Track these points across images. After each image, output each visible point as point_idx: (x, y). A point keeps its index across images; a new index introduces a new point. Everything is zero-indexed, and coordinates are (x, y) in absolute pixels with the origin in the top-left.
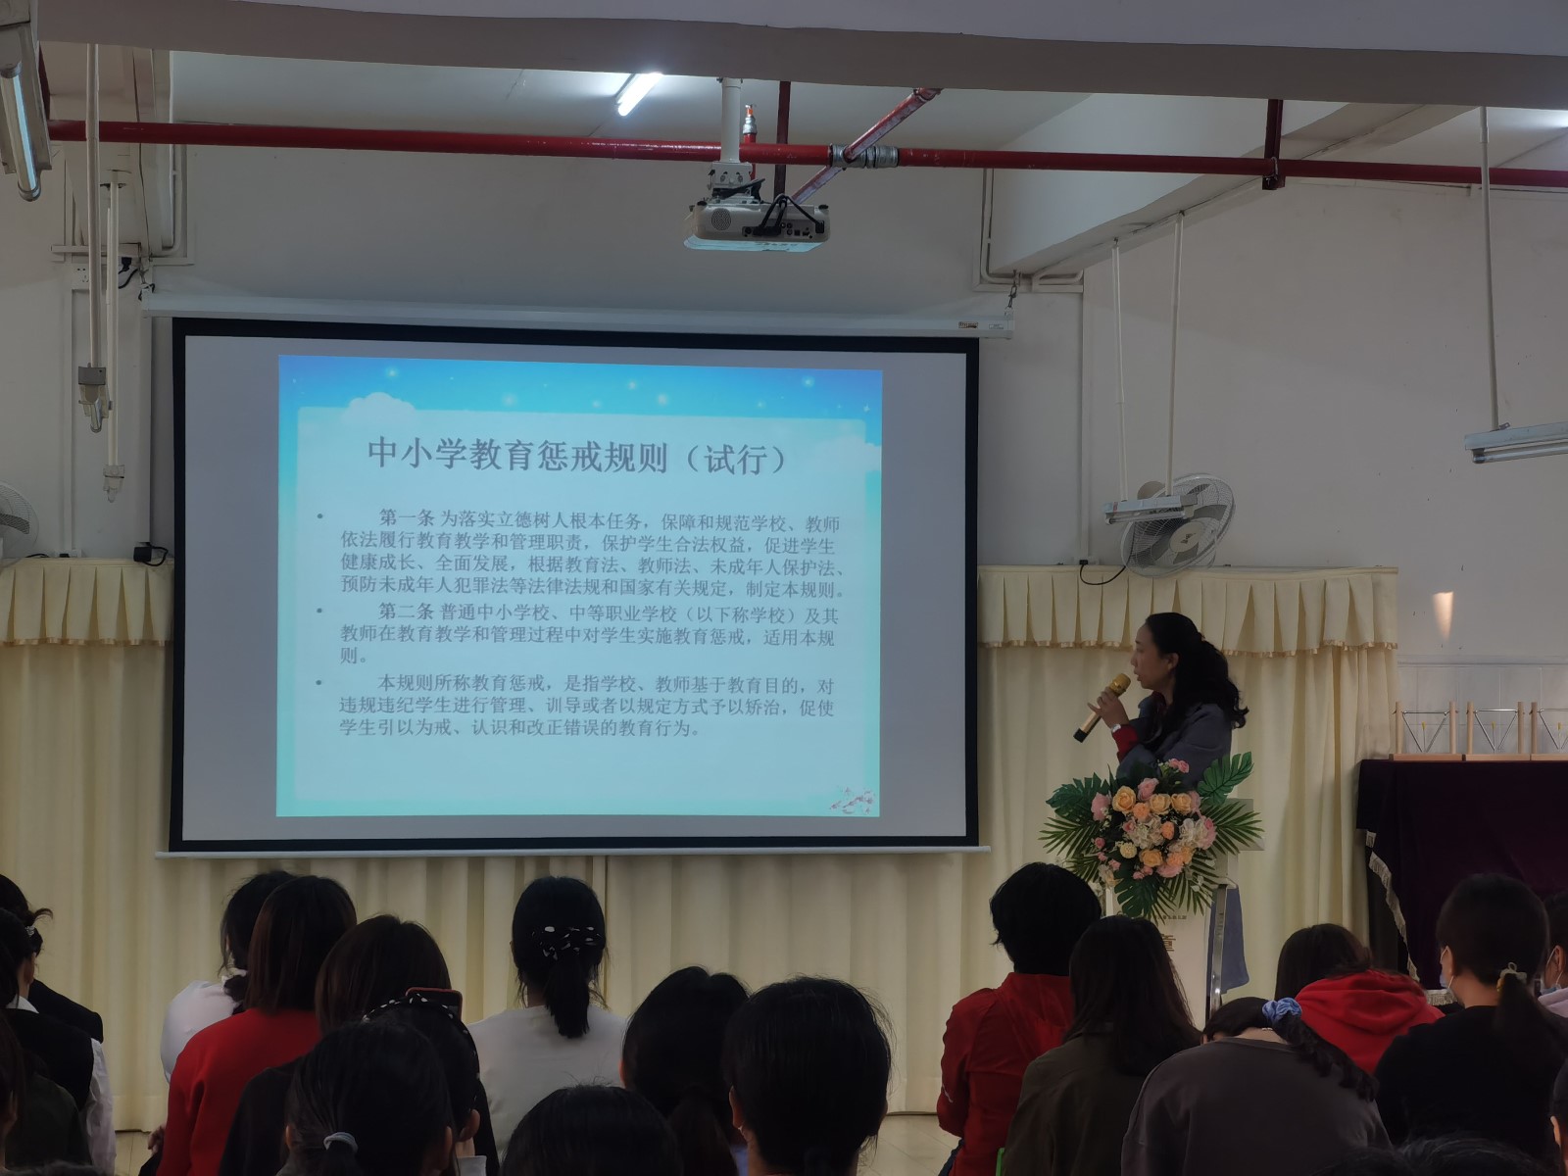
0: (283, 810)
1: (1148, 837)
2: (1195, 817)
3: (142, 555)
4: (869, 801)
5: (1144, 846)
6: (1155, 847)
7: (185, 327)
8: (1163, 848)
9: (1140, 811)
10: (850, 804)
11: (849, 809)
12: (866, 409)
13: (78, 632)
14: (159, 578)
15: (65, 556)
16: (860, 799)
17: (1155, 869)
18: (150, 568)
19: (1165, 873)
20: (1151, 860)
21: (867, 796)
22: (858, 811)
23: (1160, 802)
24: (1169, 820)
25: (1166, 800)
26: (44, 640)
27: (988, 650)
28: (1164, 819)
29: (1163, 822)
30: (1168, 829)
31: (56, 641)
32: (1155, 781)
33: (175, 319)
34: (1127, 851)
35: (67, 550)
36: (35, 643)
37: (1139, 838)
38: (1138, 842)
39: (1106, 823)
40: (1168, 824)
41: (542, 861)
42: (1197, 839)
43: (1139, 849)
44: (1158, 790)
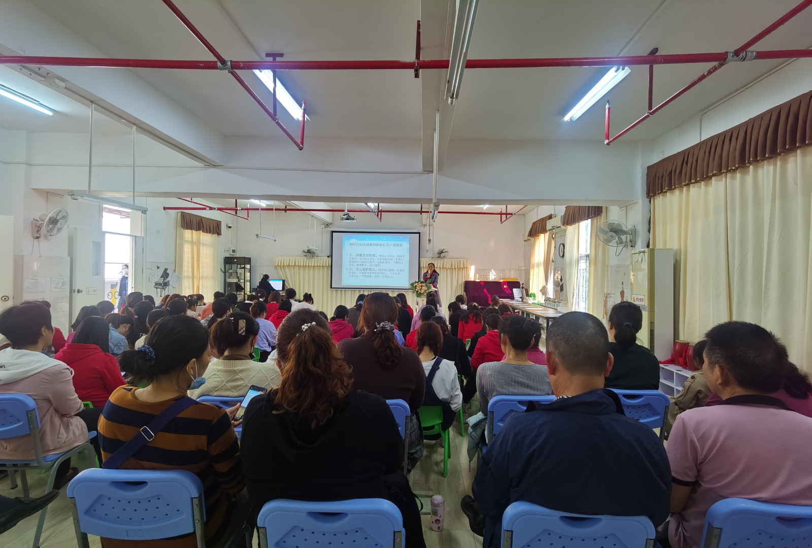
0: (343, 284)
9: (418, 285)
12: (407, 240)
13: (321, 265)
15: (321, 256)
18: (329, 258)
26: (318, 265)
27: (421, 268)
30: (421, 287)
33: (332, 231)
38: (418, 289)
39: (415, 287)
42: (424, 289)
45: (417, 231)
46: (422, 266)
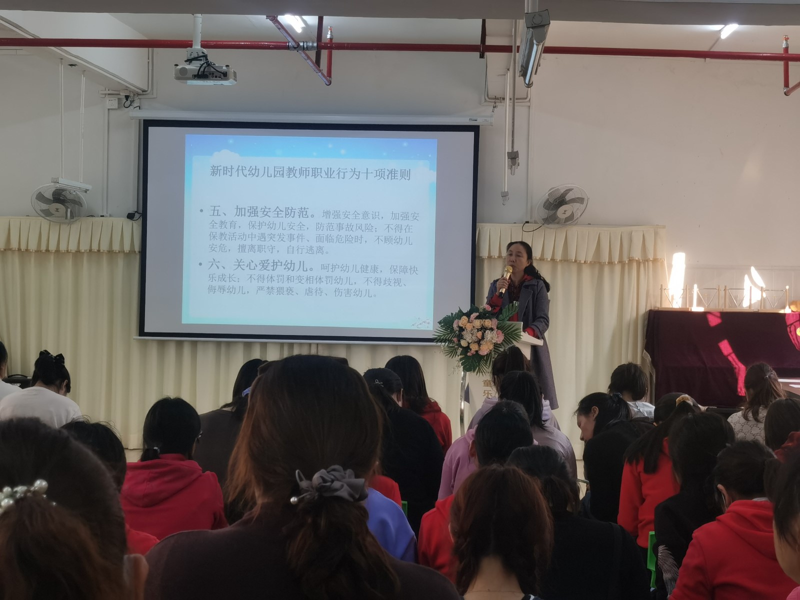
0: (185, 321)
1: (472, 338)
2: (492, 329)
3: (130, 216)
4: (428, 323)
5: (470, 341)
6: (475, 342)
7: (148, 123)
8: (479, 342)
9: (469, 327)
10: (420, 324)
11: (419, 326)
12: (430, 156)
13: (104, 247)
14: (137, 226)
15: (103, 216)
16: (424, 322)
17: (477, 351)
18: (134, 222)
19: (481, 353)
20: (474, 347)
21: (428, 321)
22: (424, 327)
23: (478, 323)
24: (480, 331)
25: (480, 323)
26: (91, 250)
27: (482, 260)
28: (478, 330)
29: (478, 331)
30: (479, 334)
31: (96, 251)
32: (478, 314)
33: (144, 120)
34: (464, 343)
35: (104, 214)
36: (88, 251)
37: (468, 338)
38: (468, 340)
39: (457, 332)
40: (480, 332)
41: (292, 345)
42: (492, 339)
43: (469, 344)
44: (477, 318)
45: (465, 121)
46: (484, 253)
